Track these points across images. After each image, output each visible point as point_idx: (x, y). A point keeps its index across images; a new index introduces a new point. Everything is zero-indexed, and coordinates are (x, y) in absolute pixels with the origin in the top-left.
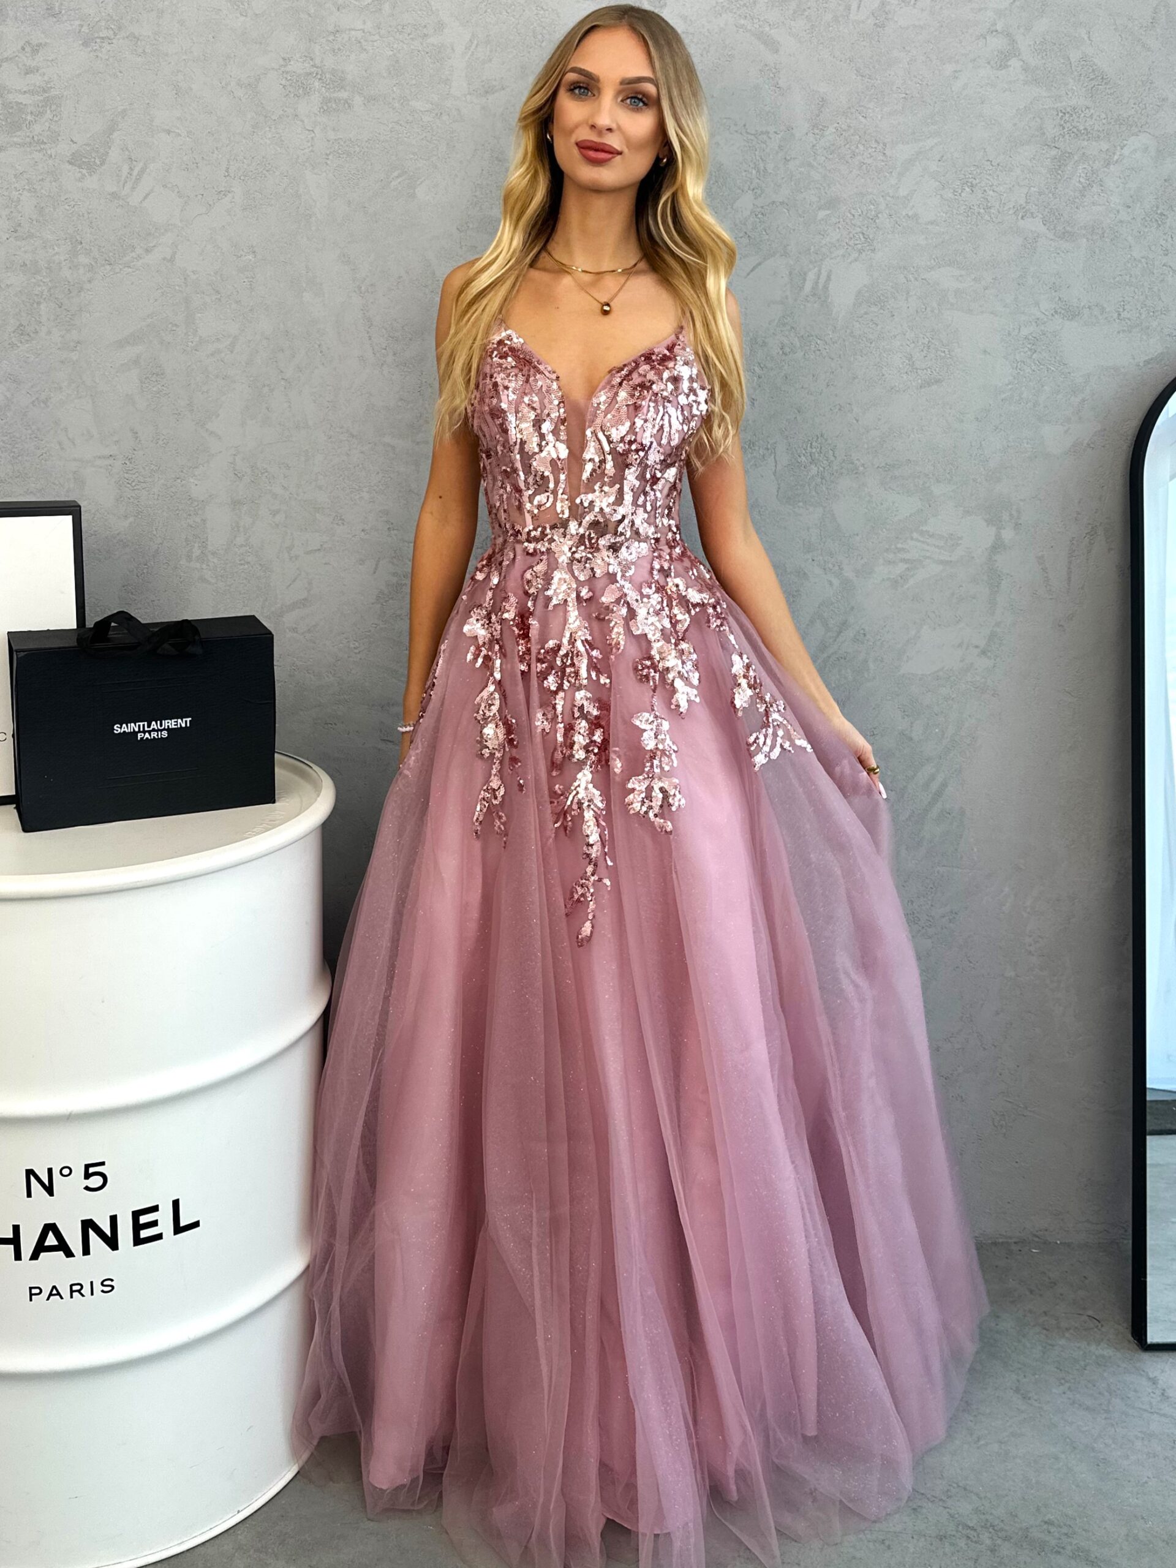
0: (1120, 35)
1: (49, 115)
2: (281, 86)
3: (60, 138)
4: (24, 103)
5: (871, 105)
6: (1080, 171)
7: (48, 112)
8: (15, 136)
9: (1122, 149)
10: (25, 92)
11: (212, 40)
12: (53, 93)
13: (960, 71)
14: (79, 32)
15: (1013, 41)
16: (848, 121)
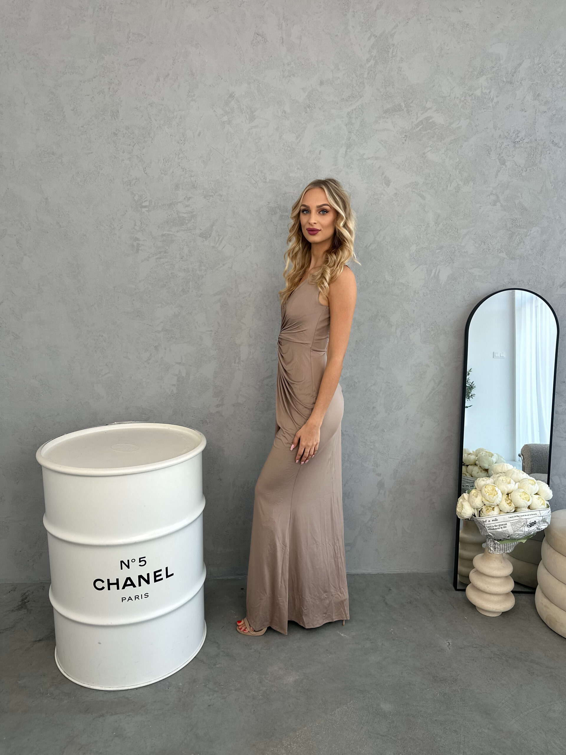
0: (531, 196)
1: (193, 221)
2: (267, 211)
3: (196, 228)
4: (185, 216)
5: (454, 217)
6: (517, 238)
7: (193, 219)
8: (182, 227)
9: (530, 231)
10: (185, 213)
11: (245, 196)
12: (194, 213)
13: (481, 206)
14: (203, 193)
15: (498, 197)
16: (446, 221)
